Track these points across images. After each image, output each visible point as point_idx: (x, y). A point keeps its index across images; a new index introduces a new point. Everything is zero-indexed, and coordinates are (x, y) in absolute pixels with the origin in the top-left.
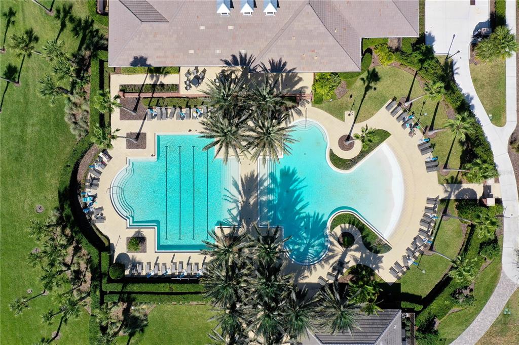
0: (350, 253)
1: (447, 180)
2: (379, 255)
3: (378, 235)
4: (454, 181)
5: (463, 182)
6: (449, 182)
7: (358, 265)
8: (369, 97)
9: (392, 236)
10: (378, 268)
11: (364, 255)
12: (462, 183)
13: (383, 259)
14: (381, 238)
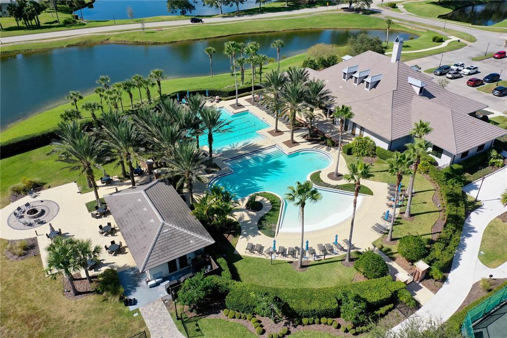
0: (244, 213)
1: (382, 247)
2: (259, 232)
3: (278, 224)
4: (388, 253)
5: (396, 261)
6: (383, 249)
7: (237, 223)
8: (384, 174)
9: (286, 234)
10: (246, 236)
11: (250, 222)
12: (394, 261)
13: (258, 236)
14: (277, 227)
